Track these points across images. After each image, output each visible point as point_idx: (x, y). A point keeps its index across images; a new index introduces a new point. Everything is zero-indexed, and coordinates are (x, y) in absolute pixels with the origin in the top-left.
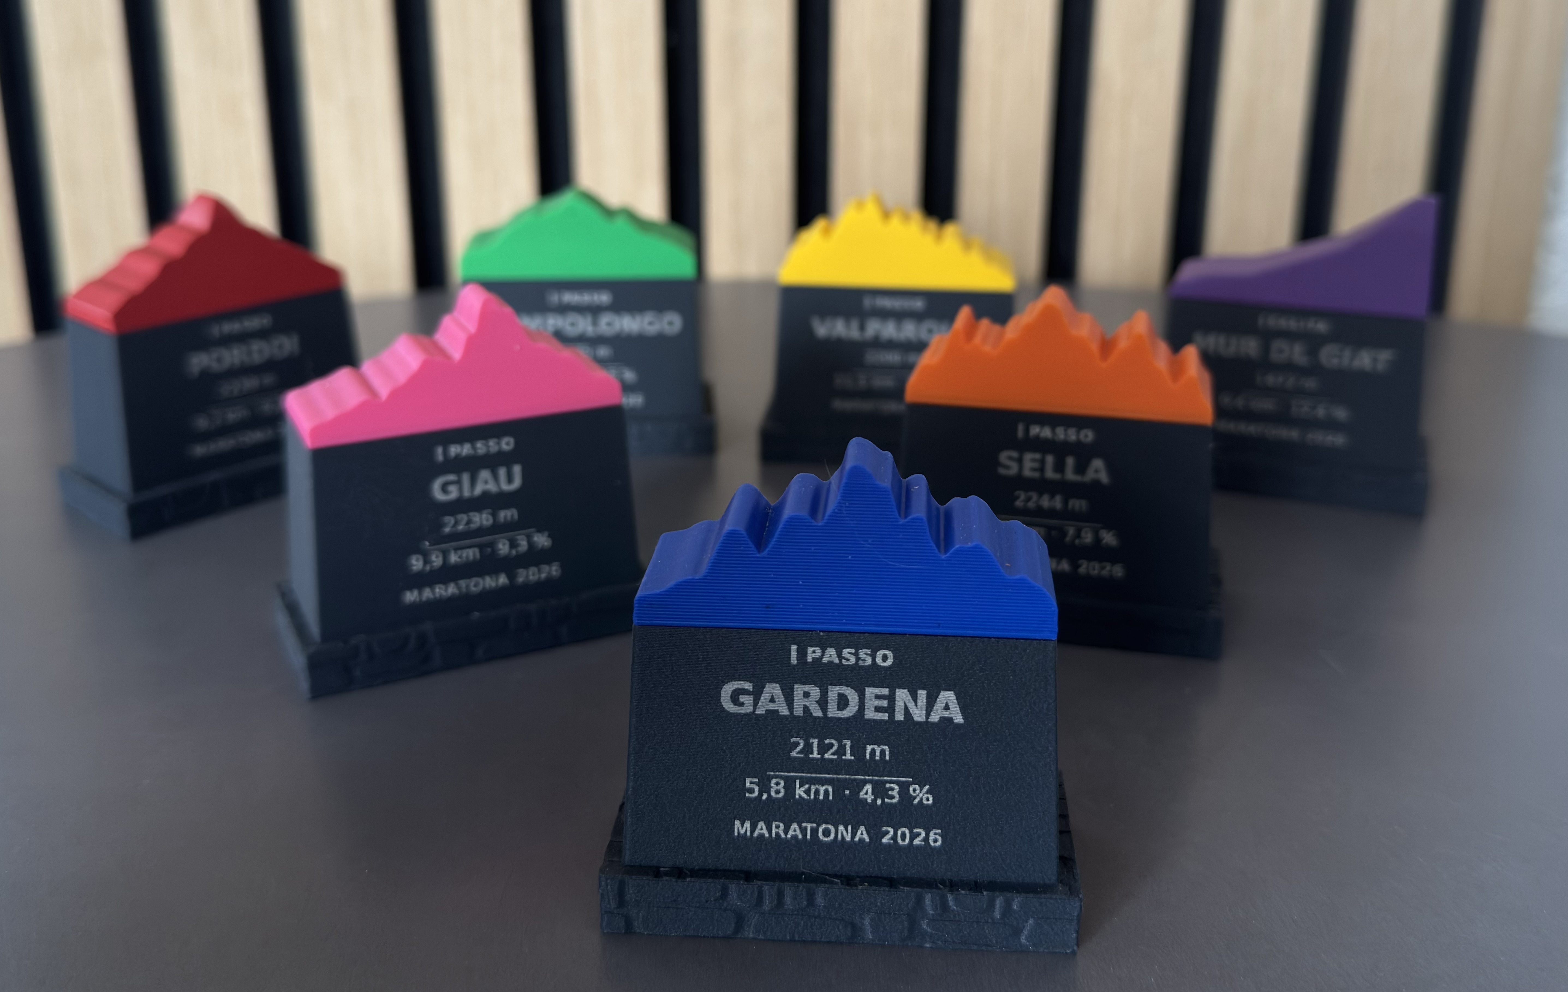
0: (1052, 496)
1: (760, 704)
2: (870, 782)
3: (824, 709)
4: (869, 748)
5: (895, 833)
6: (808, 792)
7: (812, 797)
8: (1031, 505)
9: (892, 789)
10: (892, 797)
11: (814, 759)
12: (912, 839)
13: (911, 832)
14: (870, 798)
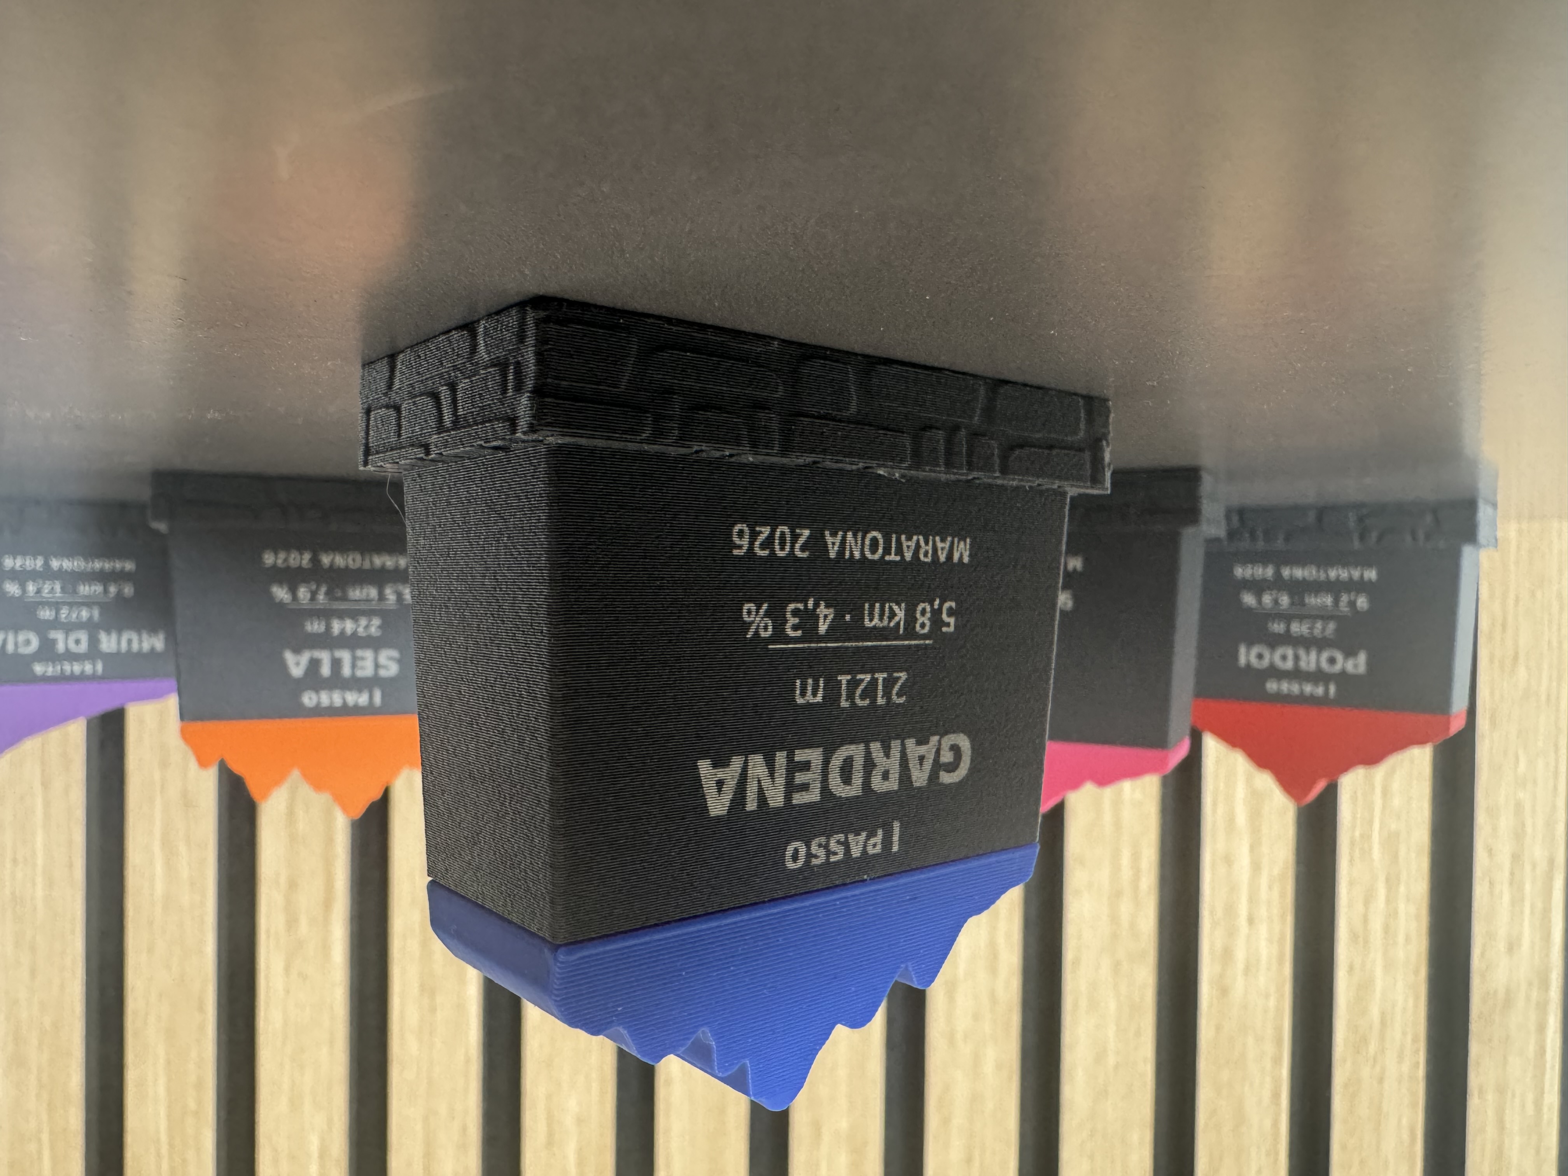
0: (343, 632)
1: (934, 750)
2: (821, 639)
3: (868, 755)
4: (819, 698)
5: (792, 547)
6: (893, 615)
7: (887, 605)
8: (363, 622)
9: (795, 628)
10: (796, 612)
11: (882, 671)
12: (771, 537)
13: (773, 551)
14: (822, 610)
